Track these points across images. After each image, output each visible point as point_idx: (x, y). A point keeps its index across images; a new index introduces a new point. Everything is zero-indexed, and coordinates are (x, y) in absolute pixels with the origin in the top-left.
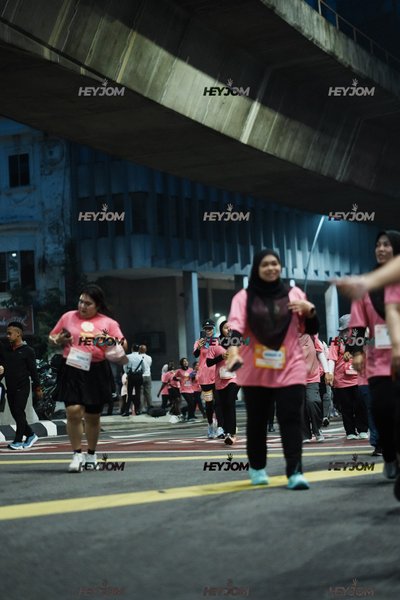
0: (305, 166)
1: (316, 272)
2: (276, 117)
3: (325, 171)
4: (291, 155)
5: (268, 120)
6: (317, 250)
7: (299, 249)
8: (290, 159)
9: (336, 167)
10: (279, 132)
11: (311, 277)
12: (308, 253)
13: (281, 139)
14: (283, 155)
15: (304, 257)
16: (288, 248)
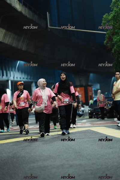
0: (13, 46)
1: (17, 78)
2: (4, 31)
3: (19, 47)
4: (9, 42)
5: (2, 32)
6: (17, 71)
7: (12, 71)
8: (9, 44)
9: (23, 46)
10: (5, 35)
11: (16, 79)
12: (14, 72)
13: (6, 37)
14: (6, 42)
15: (13, 73)
16: (8, 70)
